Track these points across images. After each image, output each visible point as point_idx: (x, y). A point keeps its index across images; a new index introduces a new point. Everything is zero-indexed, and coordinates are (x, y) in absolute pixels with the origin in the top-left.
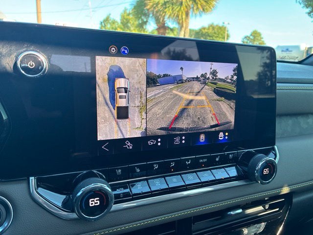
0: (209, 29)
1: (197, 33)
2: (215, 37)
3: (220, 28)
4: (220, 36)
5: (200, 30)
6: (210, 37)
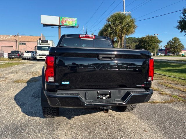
0: (146, 38)
1: (140, 40)
2: (150, 42)
3: (153, 37)
4: (153, 41)
5: (141, 39)
6: (147, 42)
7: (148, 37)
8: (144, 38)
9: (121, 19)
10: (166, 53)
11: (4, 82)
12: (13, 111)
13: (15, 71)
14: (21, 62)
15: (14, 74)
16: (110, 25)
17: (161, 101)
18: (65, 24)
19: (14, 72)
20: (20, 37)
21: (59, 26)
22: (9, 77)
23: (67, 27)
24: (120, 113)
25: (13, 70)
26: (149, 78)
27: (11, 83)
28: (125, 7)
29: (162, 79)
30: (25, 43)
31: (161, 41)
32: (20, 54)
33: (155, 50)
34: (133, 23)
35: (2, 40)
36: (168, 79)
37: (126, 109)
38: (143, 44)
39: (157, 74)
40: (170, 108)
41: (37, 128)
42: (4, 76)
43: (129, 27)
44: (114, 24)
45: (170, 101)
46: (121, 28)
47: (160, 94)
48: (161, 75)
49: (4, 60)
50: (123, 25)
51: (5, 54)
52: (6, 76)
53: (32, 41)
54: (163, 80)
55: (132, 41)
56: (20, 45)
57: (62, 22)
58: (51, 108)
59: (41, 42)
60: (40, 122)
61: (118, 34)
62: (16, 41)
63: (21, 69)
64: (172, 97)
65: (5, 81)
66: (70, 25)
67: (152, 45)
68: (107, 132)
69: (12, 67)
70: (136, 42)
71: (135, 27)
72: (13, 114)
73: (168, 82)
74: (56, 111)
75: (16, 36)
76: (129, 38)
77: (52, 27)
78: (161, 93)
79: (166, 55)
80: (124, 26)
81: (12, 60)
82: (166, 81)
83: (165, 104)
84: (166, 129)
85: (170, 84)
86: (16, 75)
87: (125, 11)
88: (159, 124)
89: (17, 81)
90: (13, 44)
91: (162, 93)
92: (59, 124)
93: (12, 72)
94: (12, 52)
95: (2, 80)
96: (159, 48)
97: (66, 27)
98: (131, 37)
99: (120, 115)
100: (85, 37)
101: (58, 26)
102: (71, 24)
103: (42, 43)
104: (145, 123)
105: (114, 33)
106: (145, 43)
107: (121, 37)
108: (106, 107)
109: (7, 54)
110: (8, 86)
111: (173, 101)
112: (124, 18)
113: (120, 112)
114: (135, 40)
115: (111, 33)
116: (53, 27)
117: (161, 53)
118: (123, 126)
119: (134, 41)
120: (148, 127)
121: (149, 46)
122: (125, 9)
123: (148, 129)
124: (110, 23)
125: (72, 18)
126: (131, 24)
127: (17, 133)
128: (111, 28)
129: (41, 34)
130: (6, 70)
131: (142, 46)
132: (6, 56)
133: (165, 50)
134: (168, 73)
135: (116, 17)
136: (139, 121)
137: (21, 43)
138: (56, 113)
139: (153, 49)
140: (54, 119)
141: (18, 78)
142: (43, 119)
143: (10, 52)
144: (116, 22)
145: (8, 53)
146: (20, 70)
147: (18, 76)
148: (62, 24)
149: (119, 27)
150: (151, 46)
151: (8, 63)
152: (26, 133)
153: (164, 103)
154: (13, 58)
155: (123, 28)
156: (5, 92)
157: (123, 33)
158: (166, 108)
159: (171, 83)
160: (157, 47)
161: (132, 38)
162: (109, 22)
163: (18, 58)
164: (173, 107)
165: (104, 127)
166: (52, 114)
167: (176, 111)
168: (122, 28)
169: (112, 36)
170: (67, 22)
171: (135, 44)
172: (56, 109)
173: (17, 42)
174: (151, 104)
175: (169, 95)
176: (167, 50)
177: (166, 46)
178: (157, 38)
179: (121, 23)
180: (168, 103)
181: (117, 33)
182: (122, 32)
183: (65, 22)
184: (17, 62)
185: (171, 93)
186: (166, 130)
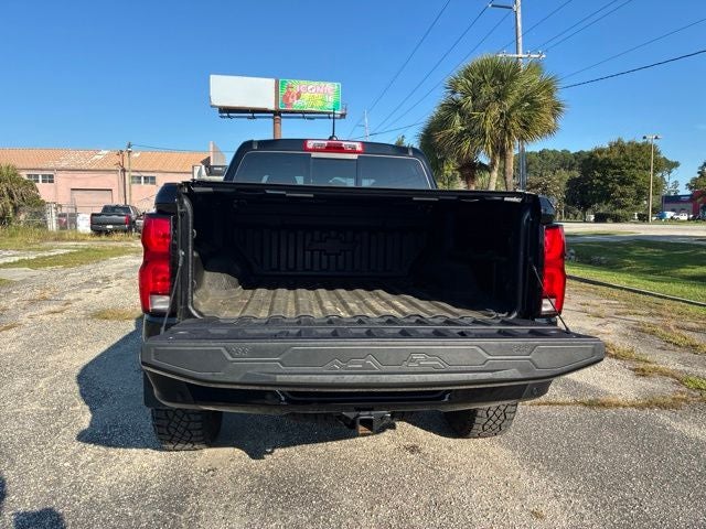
0: (610, 151)
1: (584, 161)
2: (628, 168)
3: (639, 147)
4: (640, 165)
5: (591, 155)
6: (615, 168)
7: (619, 146)
8: (600, 151)
9: (502, 80)
10: (695, 212)
11: (57, 316)
12: (61, 421)
13: (106, 279)
14: (133, 245)
15: (97, 289)
16: (460, 106)
17: (631, 396)
18: (297, 105)
19: (100, 282)
20: (137, 155)
21: (277, 113)
22: (79, 299)
23: (304, 117)
24: (452, 441)
25: (98, 273)
26: (545, 301)
27: (80, 320)
28: (520, 34)
29: (658, 315)
30: (153, 178)
31: (676, 165)
32: (133, 217)
33: (648, 200)
34: (550, 93)
35: (73, 166)
36: (682, 314)
37: (475, 427)
38: (598, 175)
39: (640, 292)
40: (664, 428)
41: (128, 484)
42: (63, 294)
43: (533, 111)
44: (473, 99)
45: (670, 401)
46: (502, 114)
47: (635, 370)
48: (655, 295)
49: (76, 240)
50: (508, 104)
51: (81, 217)
52: (67, 297)
53: (168, 169)
54: (661, 315)
55: (554, 166)
56: (135, 186)
57: (286, 98)
58: (180, 414)
59: (204, 173)
60: (145, 465)
61: (488, 139)
62: (124, 171)
63: (128, 271)
64: (681, 382)
65: (62, 312)
66: (314, 109)
67: (634, 177)
68: (383, 511)
69: (98, 262)
70: (570, 169)
71: (556, 109)
72: (58, 430)
73: (681, 323)
74: (199, 425)
75: (122, 151)
76: (542, 154)
77: (249, 118)
78: (642, 366)
79: (696, 219)
80: (513, 108)
81: (103, 237)
82: (673, 322)
83: (648, 411)
84: (625, 511)
85: (687, 334)
86: (106, 291)
87: (520, 50)
88: (602, 489)
89: (101, 315)
90: (112, 180)
91: (643, 370)
92: (211, 473)
93: (91, 283)
94: (108, 210)
95: (52, 309)
96: (668, 189)
97: (299, 117)
98: (551, 149)
99: (450, 448)
100: (327, 148)
101: (271, 112)
102: (320, 103)
103: (208, 175)
104: (543, 482)
105: (473, 132)
106: (604, 173)
107: (500, 151)
108: (367, 413)
109: (89, 217)
110: (68, 331)
111: (683, 399)
112: (513, 78)
113: (455, 438)
114: (565, 160)
115: (461, 134)
116: (254, 118)
117: (673, 210)
118: (452, 490)
119: (563, 165)
120: (554, 501)
121: (623, 182)
122: (520, 40)
123: (551, 507)
124: (458, 96)
125: (322, 84)
126: (542, 98)
127: (54, 498)
128: (462, 114)
129: (212, 146)
130: (76, 275)
131: (592, 184)
132: (84, 225)
133: (692, 198)
134: (686, 289)
135: (481, 74)
136: (524, 474)
137: (140, 178)
138: (200, 432)
139: (641, 194)
140: (197, 453)
141: (108, 305)
142: (157, 453)
143: (99, 211)
144: (483, 90)
145: (93, 215)
146: (122, 273)
147: (111, 295)
148: (287, 105)
149: (493, 113)
150: (629, 183)
151: (87, 250)
152: (84, 503)
153: (642, 407)
154: (108, 233)
155: (508, 115)
156: (50, 352)
157: (510, 134)
158: (649, 427)
159: (691, 330)
160: (658, 185)
161: (554, 152)
162: (454, 92)
163: (125, 231)
164: (678, 426)
165: (375, 491)
166: (187, 434)
167: (685, 439)
168: (506, 116)
169: (466, 147)
170: (305, 96)
171: (566, 175)
172: (199, 417)
173: (127, 174)
174: (587, 409)
175: (673, 377)
176: (699, 200)
177: (695, 180)
178: (657, 153)
179: (500, 96)
180: (662, 406)
181: (484, 135)
182: (506, 130)
183: (298, 98)
184: (120, 244)
185: (682, 368)
186: (626, 515)
